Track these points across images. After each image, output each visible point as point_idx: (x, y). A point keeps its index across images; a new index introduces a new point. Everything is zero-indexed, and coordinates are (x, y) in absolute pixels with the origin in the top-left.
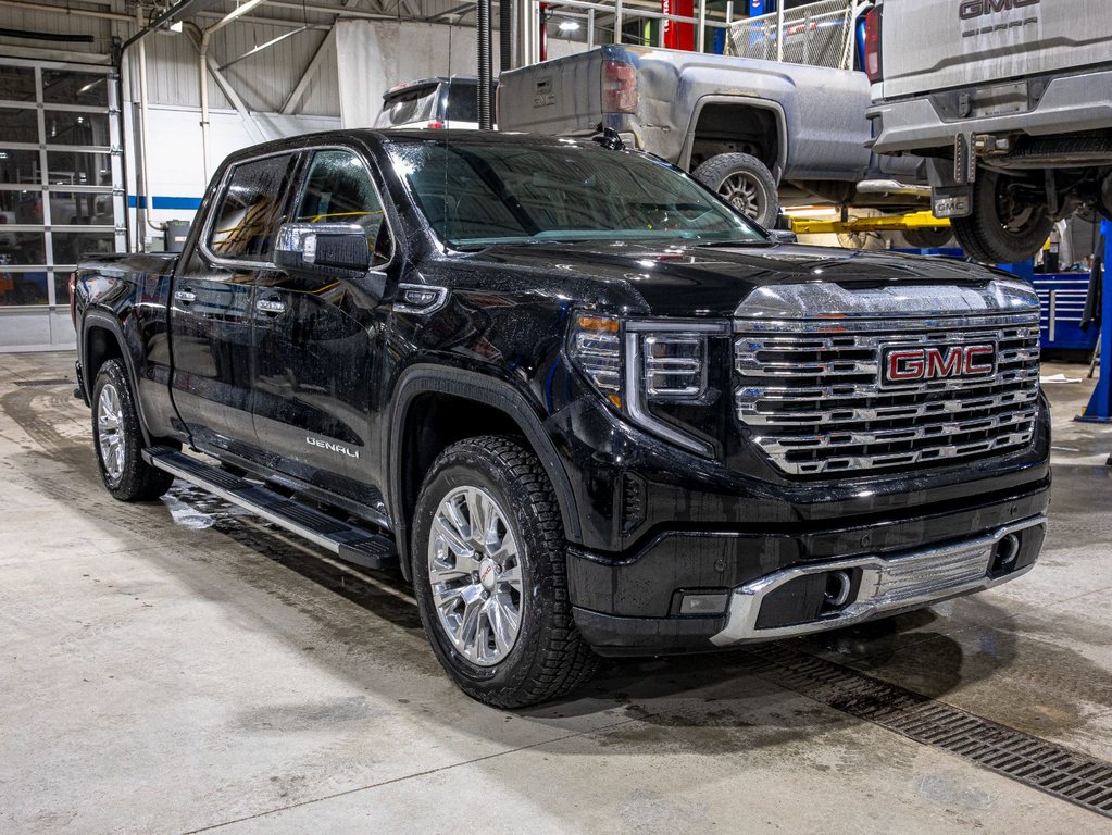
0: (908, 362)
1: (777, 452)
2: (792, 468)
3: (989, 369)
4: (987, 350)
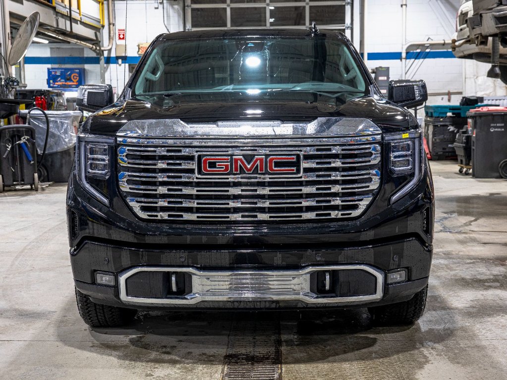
0: (217, 164)
1: (135, 206)
2: (143, 215)
3: (294, 170)
4: (290, 159)
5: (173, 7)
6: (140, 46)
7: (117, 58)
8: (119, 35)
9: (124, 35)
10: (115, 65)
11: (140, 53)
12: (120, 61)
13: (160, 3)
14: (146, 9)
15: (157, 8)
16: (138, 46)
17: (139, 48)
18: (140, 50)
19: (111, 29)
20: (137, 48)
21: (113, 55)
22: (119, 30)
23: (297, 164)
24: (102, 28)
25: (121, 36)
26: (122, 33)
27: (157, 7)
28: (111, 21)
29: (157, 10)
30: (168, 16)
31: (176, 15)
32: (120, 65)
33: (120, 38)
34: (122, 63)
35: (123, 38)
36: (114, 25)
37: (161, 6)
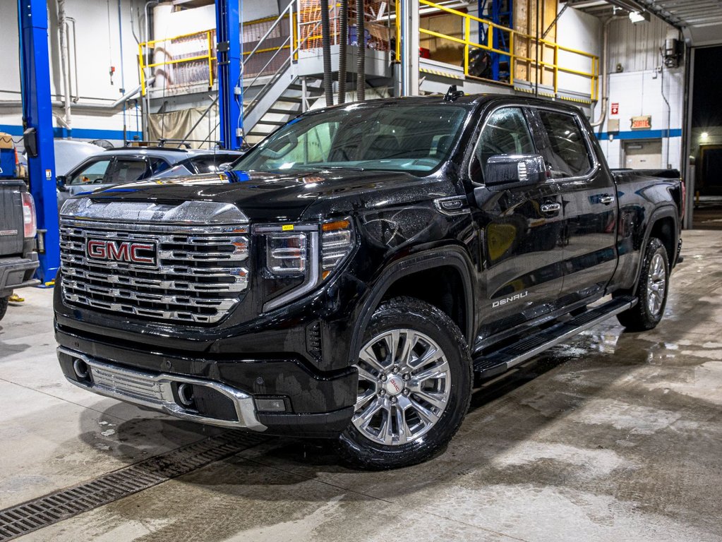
0: (98, 247)
3: (150, 261)
4: (146, 247)
5: (674, 76)
6: (634, 120)
7: (609, 133)
8: (613, 109)
9: (617, 109)
10: (606, 141)
11: (633, 127)
12: (611, 137)
13: (659, 72)
14: (643, 80)
15: (655, 78)
16: (632, 120)
17: (632, 123)
18: (634, 125)
19: (604, 103)
20: (631, 122)
21: (605, 130)
22: (613, 104)
23: (153, 254)
24: (593, 104)
25: (615, 111)
26: (615, 107)
27: (655, 76)
28: (604, 96)
29: (655, 80)
30: (668, 86)
31: (676, 84)
32: (611, 141)
33: (613, 113)
34: (614, 138)
35: (617, 113)
36: (607, 99)
37: (660, 76)
